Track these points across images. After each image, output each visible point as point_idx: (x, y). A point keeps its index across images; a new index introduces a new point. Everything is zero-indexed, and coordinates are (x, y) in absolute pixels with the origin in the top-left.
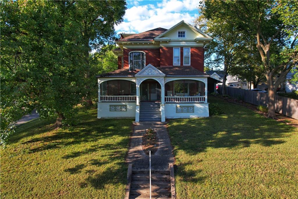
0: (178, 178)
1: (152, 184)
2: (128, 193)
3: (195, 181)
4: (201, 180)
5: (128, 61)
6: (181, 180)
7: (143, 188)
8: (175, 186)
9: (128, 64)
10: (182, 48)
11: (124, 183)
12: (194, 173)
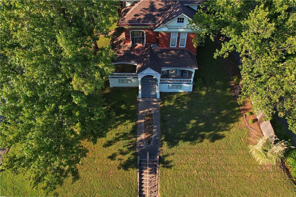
0: (161, 165)
1: (149, 167)
2: (139, 173)
3: (168, 167)
4: (170, 167)
5: (130, 39)
6: (161, 166)
7: (145, 169)
8: (158, 170)
9: (130, 41)
10: (179, 33)
11: (136, 168)
12: (168, 163)
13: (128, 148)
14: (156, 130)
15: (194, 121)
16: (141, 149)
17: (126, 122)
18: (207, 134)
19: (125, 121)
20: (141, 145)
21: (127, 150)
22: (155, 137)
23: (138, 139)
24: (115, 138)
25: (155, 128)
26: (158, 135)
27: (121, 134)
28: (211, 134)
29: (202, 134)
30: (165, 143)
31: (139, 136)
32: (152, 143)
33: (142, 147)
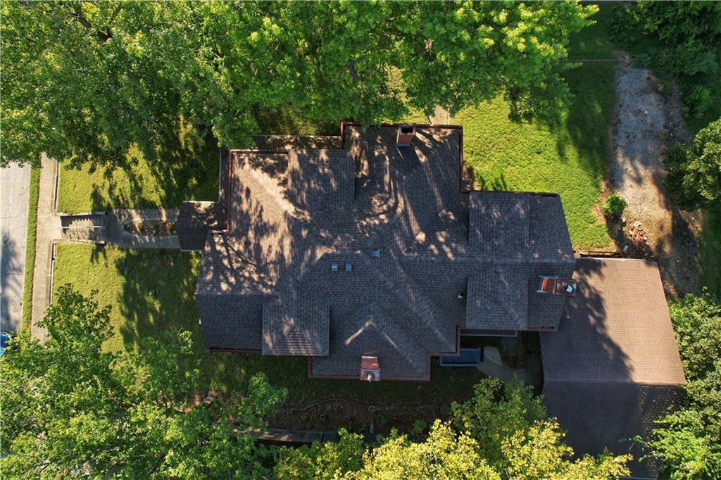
0: (95, 247)
1: (95, 228)
2: (87, 214)
6: (93, 247)
7: (93, 222)
8: (91, 243)
11: (92, 210)
12: (97, 257)
13: (118, 197)
14: (148, 240)
15: (157, 306)
16: (117, 216)
17: (161, 190)
18: (134, 325)
19: (163, 187)
20: (123, 217)
21: (116, 195)
22: (136, 239)
23: (133, 212)
24: (135, 175)
25: (150, 239)
26: (138, 243)
27: (140, 184)
28: (133, 331)
29: (134, 315)
30: (124, 255)
31: (138, 213)
32: (126, 233)
33: (120, 218)
